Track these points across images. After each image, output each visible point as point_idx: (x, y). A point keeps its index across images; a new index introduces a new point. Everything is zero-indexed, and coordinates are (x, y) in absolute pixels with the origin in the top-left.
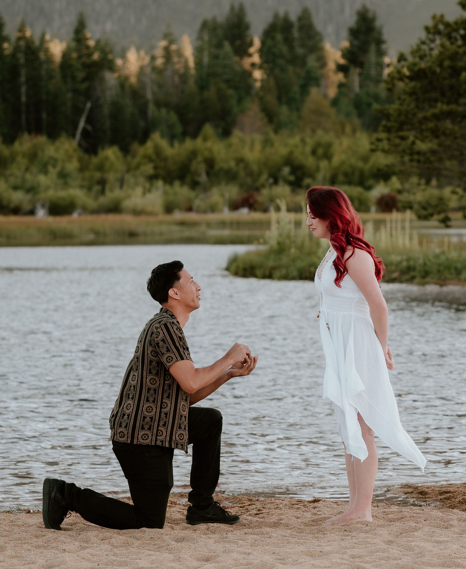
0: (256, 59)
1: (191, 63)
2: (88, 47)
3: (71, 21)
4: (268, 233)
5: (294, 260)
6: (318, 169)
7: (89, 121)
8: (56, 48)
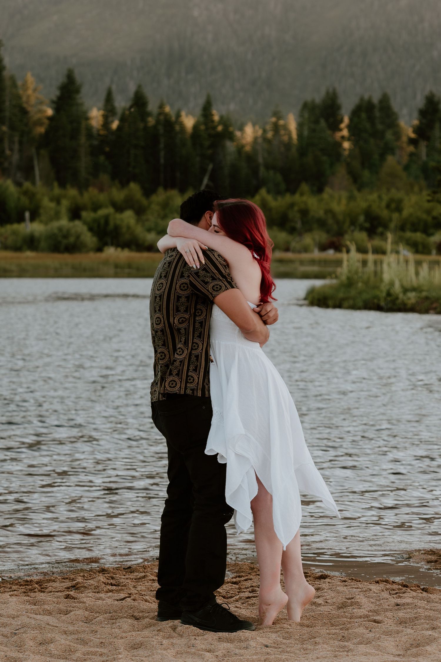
0: (345, 132)
1: (294, 135)
2: (213, 121)
3: (201, 101)
4: (339, 270)
5: (360, 293)
6: (391, 220)
7: (212, 178)
8: (189, 122)
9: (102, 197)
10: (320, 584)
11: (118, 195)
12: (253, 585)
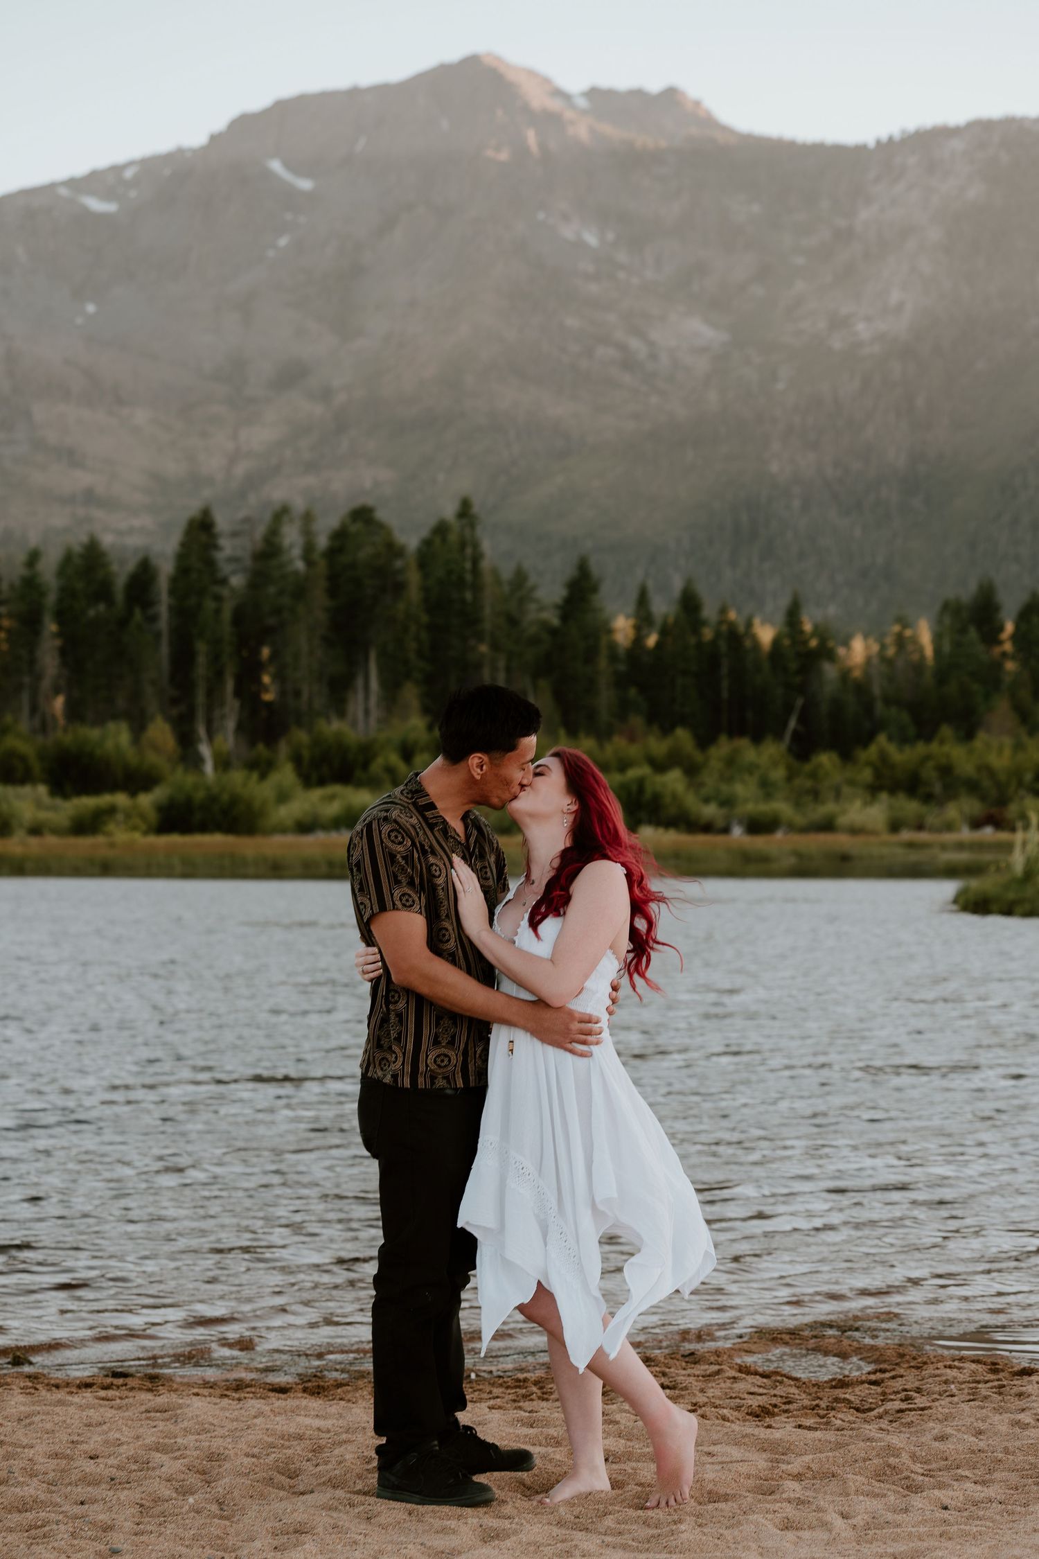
0: (1008, 647)
1: (929, 651)
2: (802, 632)
3: (785, 602)
4: (1009, 859)
7: (802, 720)
8: (766, 635)
9: (634, 751)
10: (1022, 1386)
11: (658, 746)
12: (906, 1387)
